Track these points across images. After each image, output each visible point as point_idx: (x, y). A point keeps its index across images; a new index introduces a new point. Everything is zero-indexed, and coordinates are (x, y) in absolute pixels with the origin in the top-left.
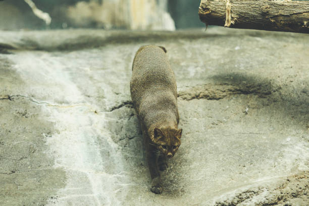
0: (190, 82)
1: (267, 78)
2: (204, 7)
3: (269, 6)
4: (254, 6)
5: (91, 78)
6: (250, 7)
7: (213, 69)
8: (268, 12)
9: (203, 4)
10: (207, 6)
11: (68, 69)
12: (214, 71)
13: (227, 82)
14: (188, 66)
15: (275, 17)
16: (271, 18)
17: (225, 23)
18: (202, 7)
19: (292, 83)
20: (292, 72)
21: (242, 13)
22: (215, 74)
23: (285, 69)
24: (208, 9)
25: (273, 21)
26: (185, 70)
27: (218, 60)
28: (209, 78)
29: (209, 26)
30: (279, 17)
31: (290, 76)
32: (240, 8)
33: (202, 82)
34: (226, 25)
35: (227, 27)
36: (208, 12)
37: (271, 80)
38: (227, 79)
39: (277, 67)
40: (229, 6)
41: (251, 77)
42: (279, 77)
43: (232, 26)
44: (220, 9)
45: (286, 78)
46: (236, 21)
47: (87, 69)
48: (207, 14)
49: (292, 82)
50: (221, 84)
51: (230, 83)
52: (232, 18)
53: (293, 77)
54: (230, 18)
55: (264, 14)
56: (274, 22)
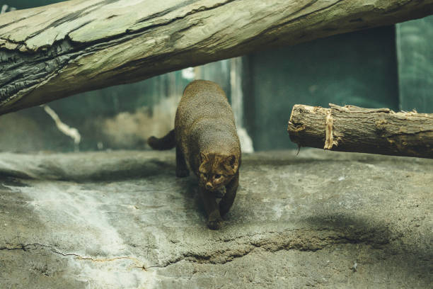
0: (276, 227)
1: (383, 221)
2: (296, 121)
3: (385, 121)
4: (365, 120)
5: (137, 220)
6: (359, 122)
7: (308, 208)
8: (384, 129)
9: (293, 117)
10: (299, 120)
11: (105, 207)
12: (310, 211)
13: (327, 227)
14: (272, 204)
15: (394, 136)
16: (389, 137)
17: (324, 145)
18: (293, 122)
19: (419, 228)
20: (417, 212)
21: (348, 130)
22: (310, 214)
23: (409, 208)
24: (301, 124)
25: (391, 141)
26: (268, 209)
27: (314, 195)
28: (302, 221)
29: (302, 147)
30: (400, 137)
31: (415, 219)
32: (346, 123)
33: (292, 226)
34: (326, 147)
35: (327, 149)
36: (301, 129)
37: (389, 224)
38: (328, 222)
39: (398, 206)
40: (330, 121)
41: (361, 220)
42: (400, 220)
43: (334, 148)
44: (317, 125)
45: (409, 221)
46: (339, 141)
47: (132, 207)
48: (299, 132)
49: (418, 226)
50: (318, 230)
51: (332, 228)
52: (335, 137)
53: (420, 219)
54: (332, 137)
55: (380, 132)
56: (393, 143)
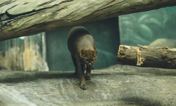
2: (122, 53)
3: (167, 53)
4: (156, 52)
6: (154, 53)
8: (166, 56)
9: (120, 51)
10: (123, 52)
13: (132, 102)
14: (101, 93)
15: (171, 60)
16: (169, 60)
17: (137, 64)
18: (120, 53)
21: (148, 57)
24: (124, 54)
25: (169, 62)
26: (99, 95)
28: (119, 100)
29: (123, 65)
30: (173, 60)
31: (170, 99)
32: (147, 53)
35: (138, 66)
36: (124, 56)
37: (159, 101)
38: (132, 100)
40: (139, 52)
42: (163, 99)
43: (142, 66)
44: (132, 54)
45: (168, 100)
46: (144, 62)
48: (123, 58)
49: (172, 103)
52: (142, 60)
53: (172, 99)
54: (141, 60)
55: (164, 57)
56: (170, 63)
